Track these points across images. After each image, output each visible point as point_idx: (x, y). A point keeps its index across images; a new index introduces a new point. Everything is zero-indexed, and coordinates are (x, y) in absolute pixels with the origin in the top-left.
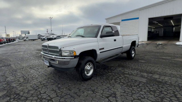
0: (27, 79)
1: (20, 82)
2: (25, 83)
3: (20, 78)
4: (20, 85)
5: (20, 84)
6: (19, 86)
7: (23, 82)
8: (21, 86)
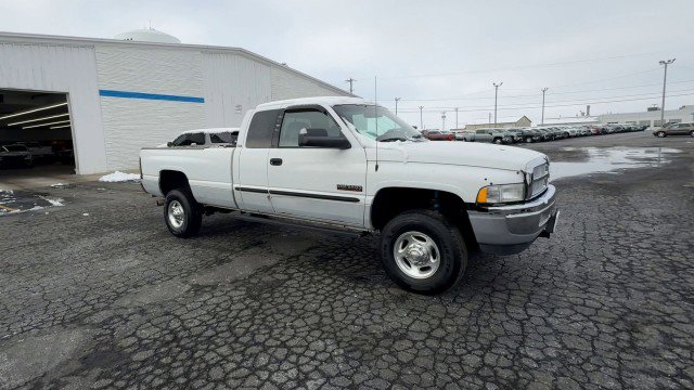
0: (620, 325)
1: (666, 329)
2: (644, 314)
3: (654, 353)
4: (667, 319)
5: (664, 323)
6: (676, 316)
7: (650, 323)
8: (669, 315)
